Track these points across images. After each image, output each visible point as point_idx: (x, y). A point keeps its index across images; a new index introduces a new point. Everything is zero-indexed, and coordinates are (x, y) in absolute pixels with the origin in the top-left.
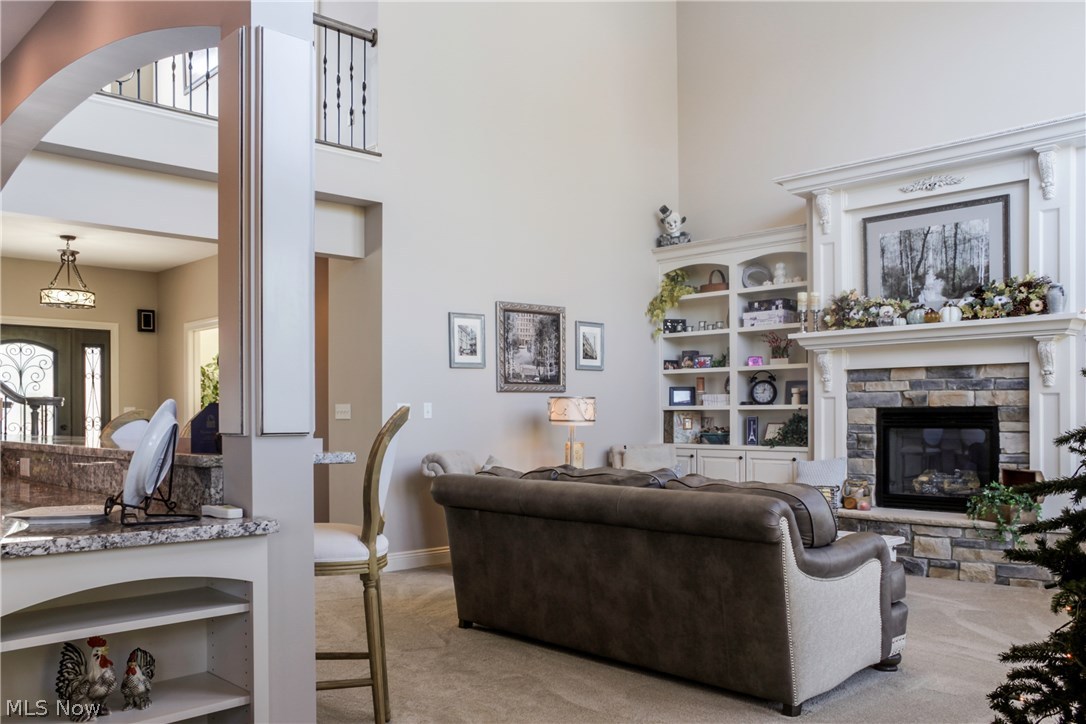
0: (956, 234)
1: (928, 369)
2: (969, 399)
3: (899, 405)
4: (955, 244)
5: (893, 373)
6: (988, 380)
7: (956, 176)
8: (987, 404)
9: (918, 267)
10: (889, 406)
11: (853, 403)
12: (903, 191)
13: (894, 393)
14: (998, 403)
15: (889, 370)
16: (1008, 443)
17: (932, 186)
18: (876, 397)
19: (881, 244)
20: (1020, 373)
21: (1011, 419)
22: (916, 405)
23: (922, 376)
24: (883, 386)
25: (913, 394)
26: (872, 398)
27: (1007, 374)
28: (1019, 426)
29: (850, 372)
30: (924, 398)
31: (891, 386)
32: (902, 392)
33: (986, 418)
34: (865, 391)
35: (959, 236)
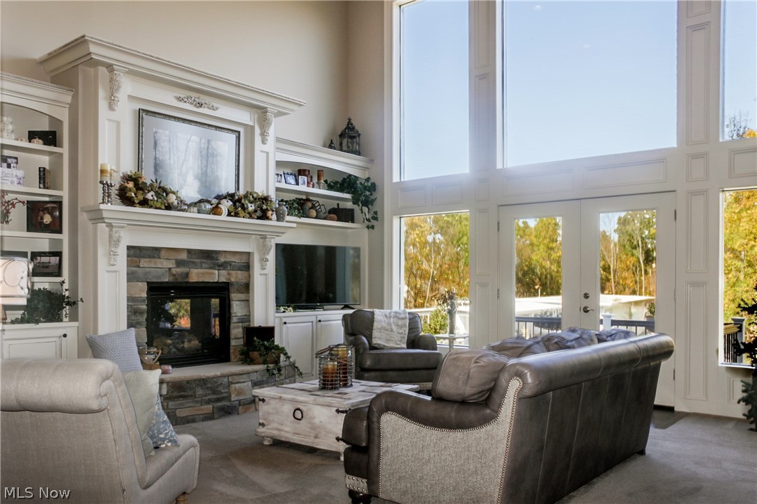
0: (208, 148)
1: (189, 251)
2: (216, 276)
3: (167, 280)
4: (207, 155)
5: (163, 253)
6: (226, 262)
7: (215, 103)
8: (225, 281)
9: (182, 166)
10: (159, 281)
11: (131, 277)
12: (179, 99)
13: (162, 270)
14: (233, 280)
15: (157, 250)
16: (237, 309)
17: (200, 105)
18: (149, 272)
19: (155, 137)
20: (244, 259)
21: (239, 291)
22: (180, 280)
23: (184, 256)
24: (155, 263)
25: (180, 270)
26: (146, 274)
27: (236, 259)
28: (242, 296)
29: (129, 248)
30: (187, 275)
31: (162, 264)
32: (170, 269)
33: (222, 291)
34: (139, 267)
35: (210, 151)
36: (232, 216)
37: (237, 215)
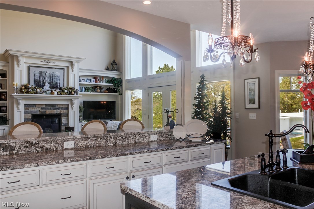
0: (53, 74)
1: (46, 105)
2: (56, 112)
3: (38, 113)
4: (53, 77)
5: (37, 106)
6: (59, 108)
7: (54, 62)
8: (59, 113)
9: (44, 80)
10: (36, 113)
11: (25, 113)
12: (41, 62)
13: (36, 111)
14: (62, 113)
15: (36, 105)
16: (64, 121)
17: (49, 63)
18: (32, 111)
19: (34, 73)
20: (66, 106)
21: (64, 116)
22: (43, 113)
23: (44, 106)
24: (34, 109)
25: (42, 110)
26: (31, 112)
27: (64, 107)
28: (66, 118)
29: (25, 105)
30: (45, 112)
31: (36, 109)
32: (39, 110)
33: (59, 116)
34: (29, 110)
35: (54, 75)
36: (59, 94)
37: (61, 94)
